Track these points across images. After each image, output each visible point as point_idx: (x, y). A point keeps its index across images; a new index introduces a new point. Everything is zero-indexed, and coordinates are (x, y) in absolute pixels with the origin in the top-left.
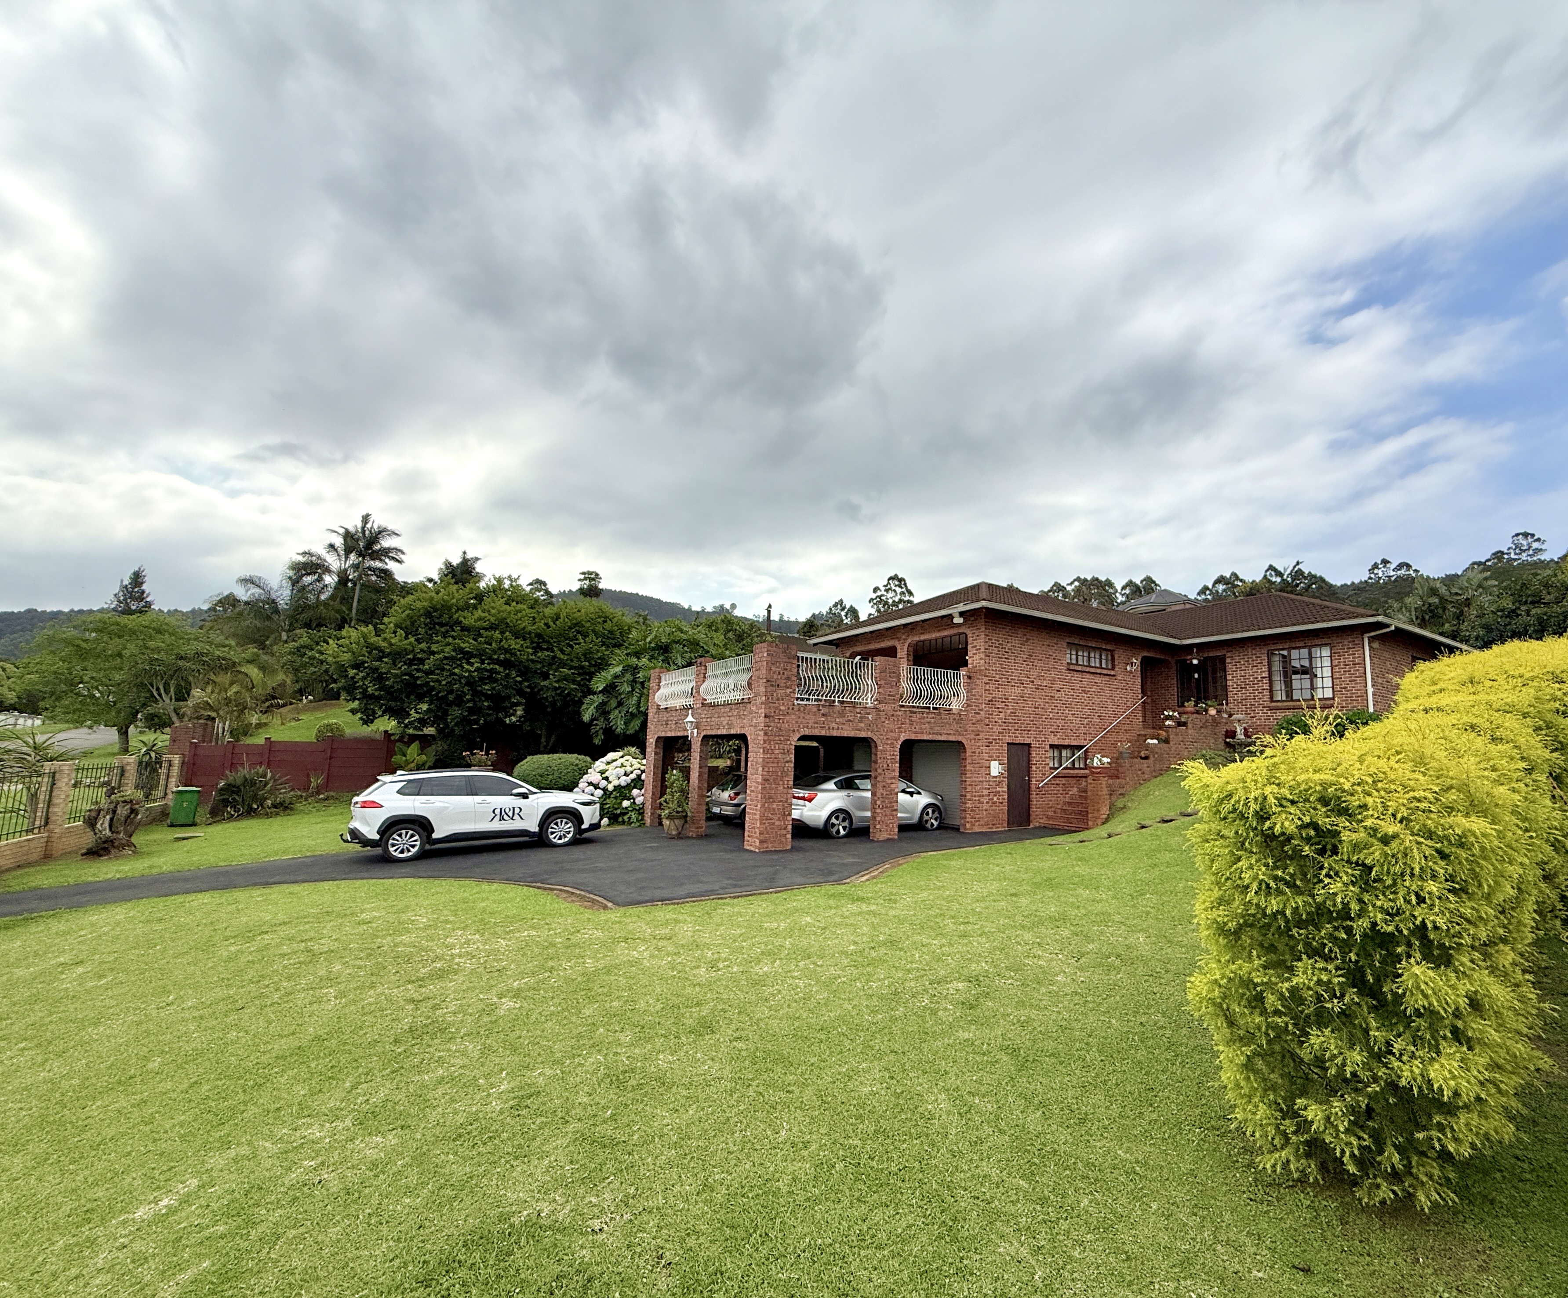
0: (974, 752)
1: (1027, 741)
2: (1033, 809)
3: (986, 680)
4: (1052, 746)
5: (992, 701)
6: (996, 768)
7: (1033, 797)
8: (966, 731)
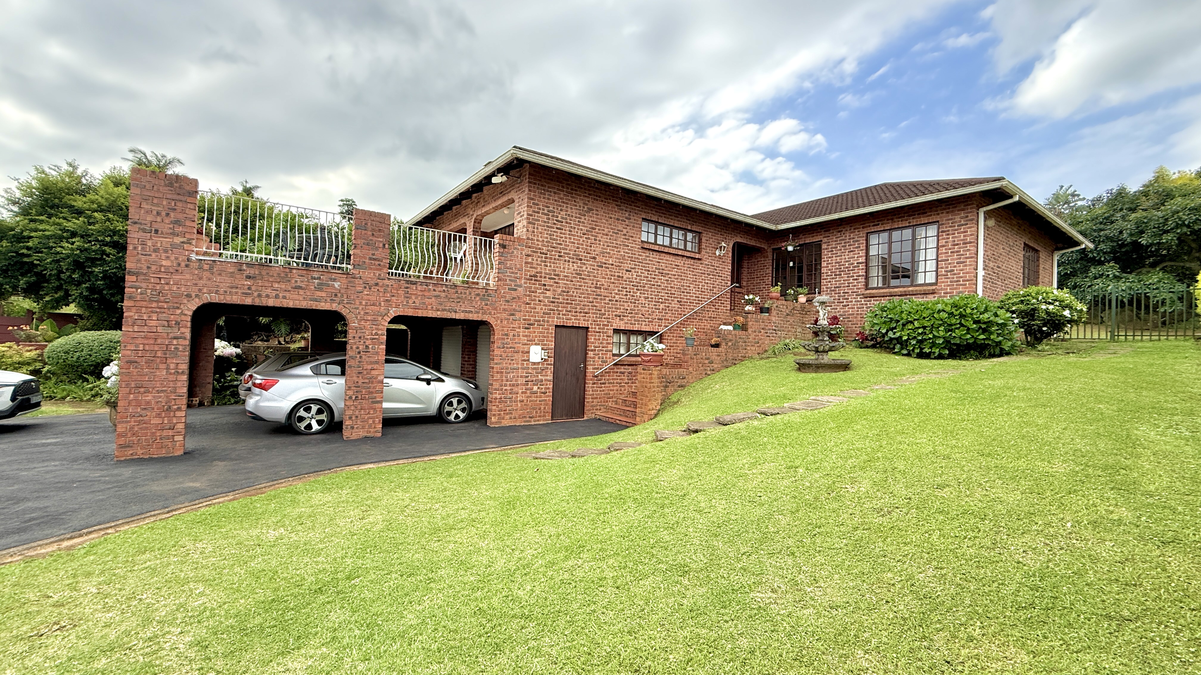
0: (507, 335)
1: (583, 324)
2: (588, 399)
3: (527, 251)
4: (616, 331)
5: (536, 276)
6: (536, 354)
7: (589, 385)
8: (495, 309)
